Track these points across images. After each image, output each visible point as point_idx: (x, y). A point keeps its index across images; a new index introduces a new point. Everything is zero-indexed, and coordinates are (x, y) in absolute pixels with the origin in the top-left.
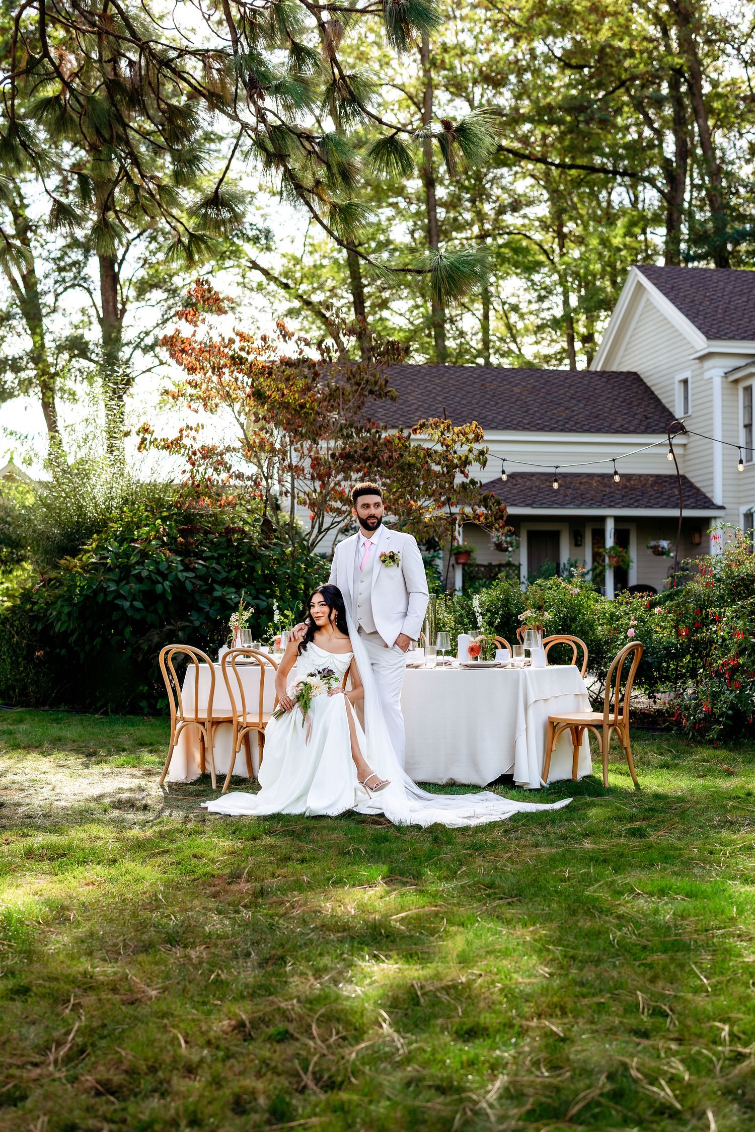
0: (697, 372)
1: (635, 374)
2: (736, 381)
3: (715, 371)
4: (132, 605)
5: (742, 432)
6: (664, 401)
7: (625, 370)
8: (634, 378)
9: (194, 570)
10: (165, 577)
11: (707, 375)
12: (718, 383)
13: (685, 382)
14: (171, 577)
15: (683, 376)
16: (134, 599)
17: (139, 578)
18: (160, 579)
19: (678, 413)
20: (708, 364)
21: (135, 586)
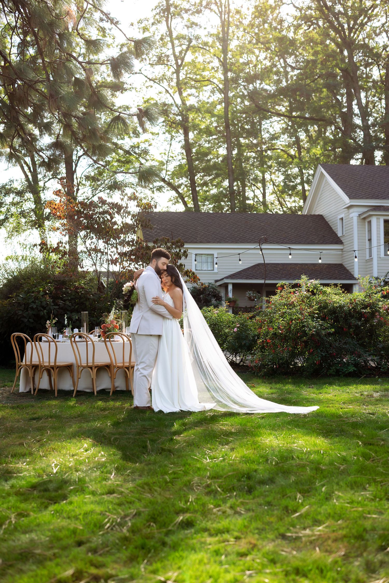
0: (347, 214)
1: (321, 215)
2: (364, 219)
3: (354, 214)
4: (28, 320)
5: (367, 242)
6: (333, 229)
7: (317, 214)
8: (321, 218)
9: (59, 305)
10: (44, 308)
11: (351, 215)
12: (355, 219)
13: (342, 219)
14: (47, 308)
15: (341, 217)
16: (30, 318)
17: (32, 309)
18: (42, 309)
19: (340, 234)
20: (352, 210)
21: (30, 312)
